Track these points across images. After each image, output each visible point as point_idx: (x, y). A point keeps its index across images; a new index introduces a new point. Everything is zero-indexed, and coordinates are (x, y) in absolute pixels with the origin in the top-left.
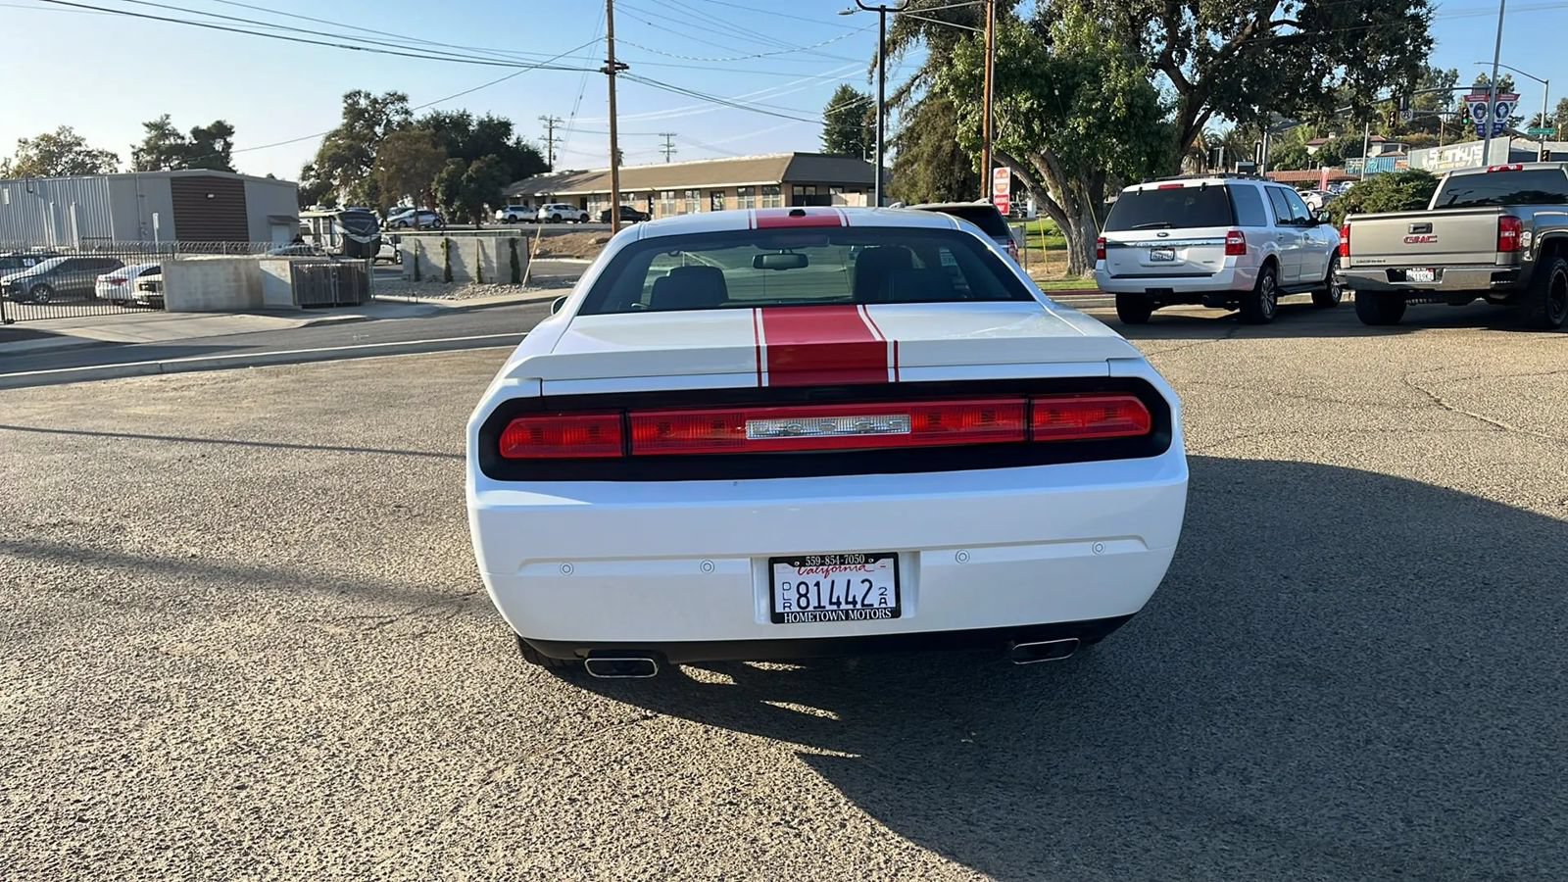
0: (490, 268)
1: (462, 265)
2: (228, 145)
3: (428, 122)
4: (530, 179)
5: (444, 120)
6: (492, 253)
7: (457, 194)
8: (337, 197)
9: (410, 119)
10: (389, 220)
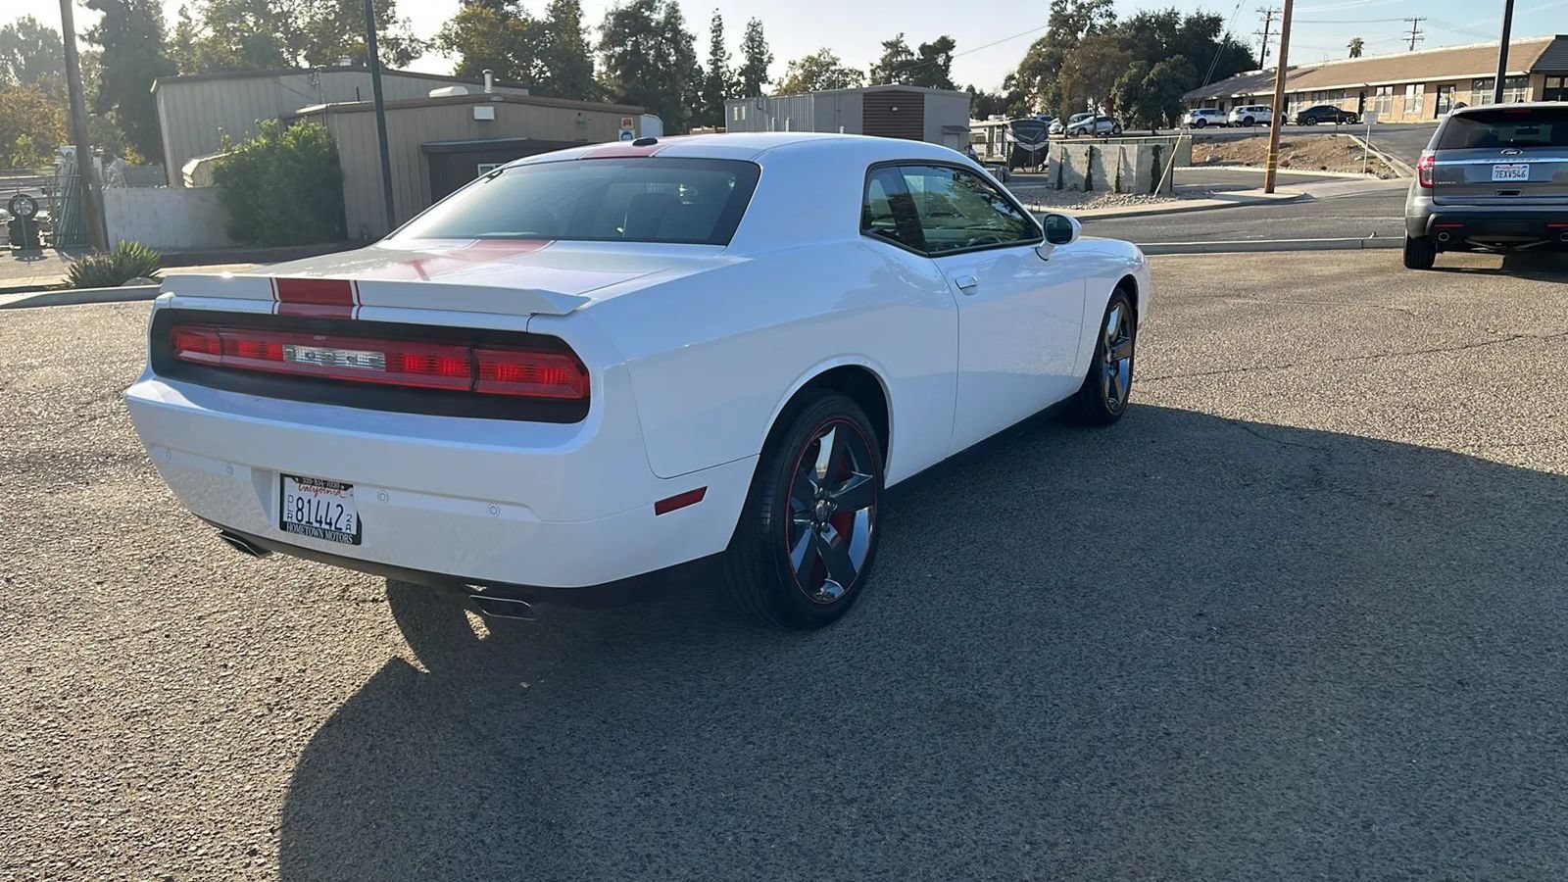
0: (1129, 177)
1: (1103, 173)
2: (949, 59)
3: (1133, 23)
4: (1232, 79)
5: (1150, 20)
6: (1133, 161)
7: (1136, 99)
8: (1033, 105)
9: (1114, 23)
10: (1069, 126)
